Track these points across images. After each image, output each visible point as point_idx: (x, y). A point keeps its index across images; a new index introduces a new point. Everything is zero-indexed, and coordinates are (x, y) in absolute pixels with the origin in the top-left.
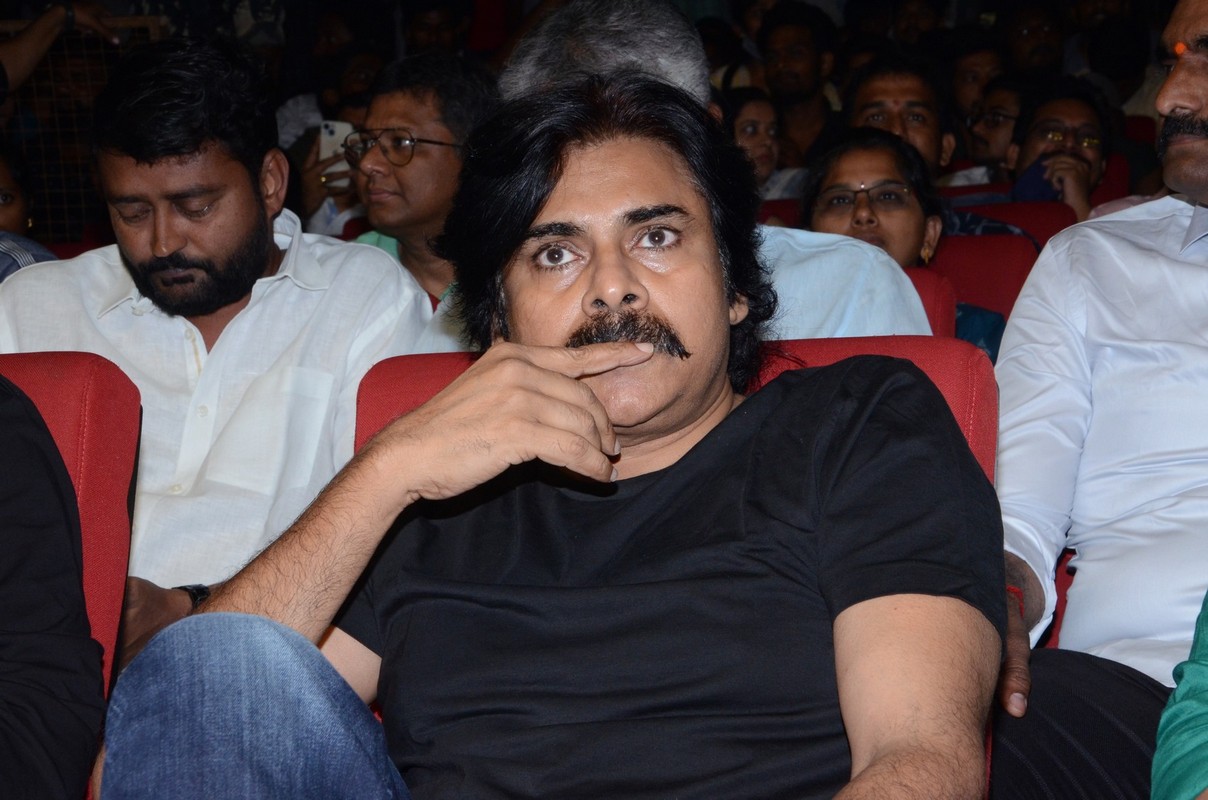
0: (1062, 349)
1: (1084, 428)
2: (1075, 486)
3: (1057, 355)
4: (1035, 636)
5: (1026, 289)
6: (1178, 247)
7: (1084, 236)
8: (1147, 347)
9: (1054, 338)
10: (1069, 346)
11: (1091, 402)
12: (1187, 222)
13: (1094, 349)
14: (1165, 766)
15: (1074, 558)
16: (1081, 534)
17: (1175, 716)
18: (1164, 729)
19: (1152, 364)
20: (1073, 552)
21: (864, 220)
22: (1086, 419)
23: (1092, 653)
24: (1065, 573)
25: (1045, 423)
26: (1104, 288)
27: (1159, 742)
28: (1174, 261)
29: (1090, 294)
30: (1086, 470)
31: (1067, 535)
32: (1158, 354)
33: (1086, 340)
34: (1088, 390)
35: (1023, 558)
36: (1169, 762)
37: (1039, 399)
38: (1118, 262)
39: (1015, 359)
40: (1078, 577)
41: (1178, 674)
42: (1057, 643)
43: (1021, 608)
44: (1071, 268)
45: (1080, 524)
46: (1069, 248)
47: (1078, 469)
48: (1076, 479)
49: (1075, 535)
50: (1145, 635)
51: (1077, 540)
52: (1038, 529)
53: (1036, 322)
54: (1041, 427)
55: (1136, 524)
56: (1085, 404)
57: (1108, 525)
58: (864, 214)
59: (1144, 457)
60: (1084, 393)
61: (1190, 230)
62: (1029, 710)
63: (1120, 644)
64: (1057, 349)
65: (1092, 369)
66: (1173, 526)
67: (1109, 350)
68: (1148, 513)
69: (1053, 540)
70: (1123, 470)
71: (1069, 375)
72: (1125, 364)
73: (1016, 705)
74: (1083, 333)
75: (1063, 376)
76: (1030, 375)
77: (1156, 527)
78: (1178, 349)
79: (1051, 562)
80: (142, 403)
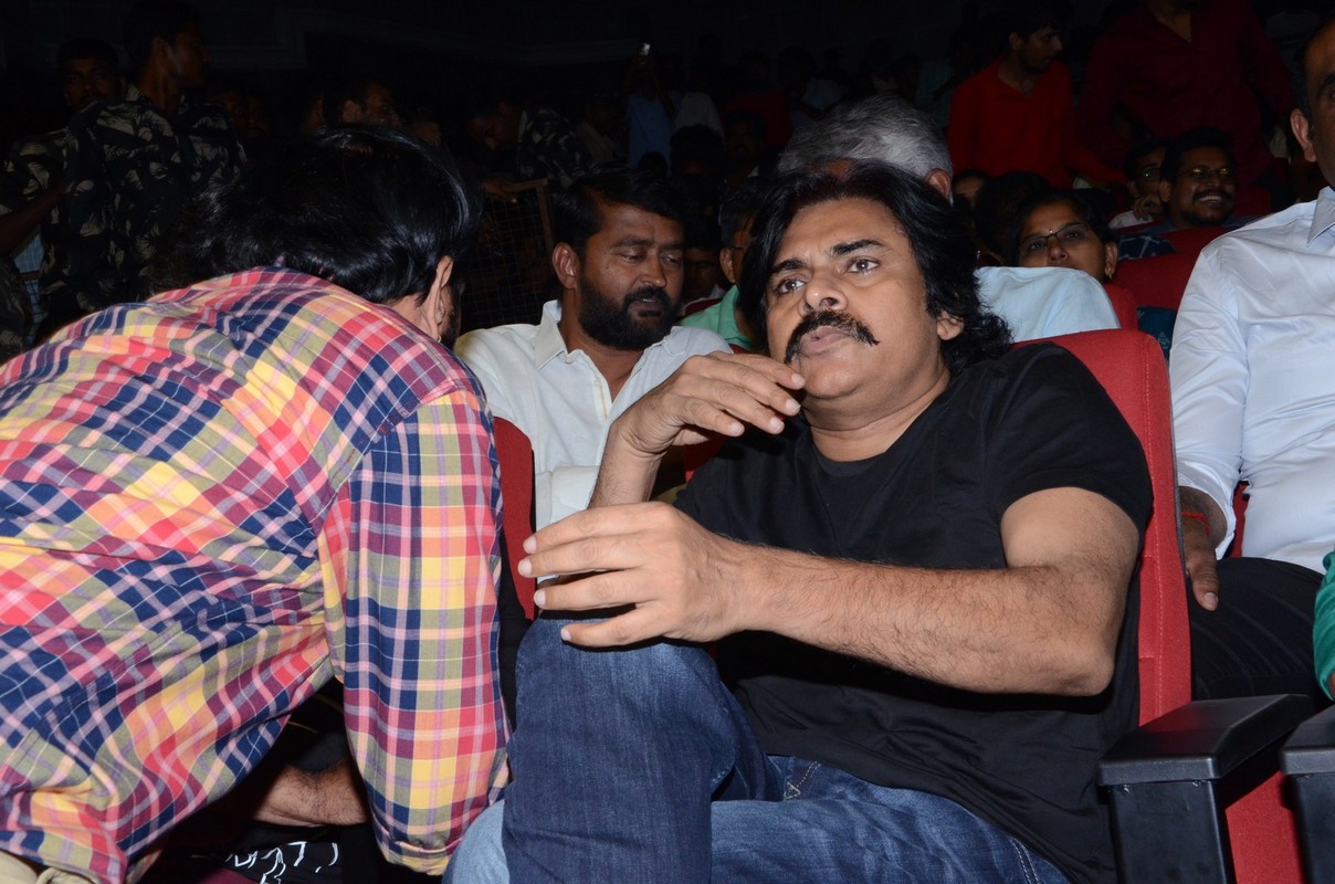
0: (1221, 331)
1: (1245, 388)
2: (1242, 433)
3: (1216, 335)
4: (1220, 551)
5: (1189, 289)
6: (1305, 241)
7: (1229, 244)
8: (1287, 321)
9: (1214, 324)
10: (1226, 328)
11: (1248, 368)
12: (1309, 224)
13: (1246, 328)
14: (1323, 634)
15: (1248, 487)
16: (1250, 469)
17: (1328, 595)
18: (1320, 604)
19: (1292, 333)
20: (1246, 483)
21: (1057, 257)
22: (1246, 383)
23: (1267, 557)
24: (1241, 499)
25: (1213, 388)
26: (1250, 281)
27: (1317, 616)
28: (1301, 253)
29: (1238, 287)
30: (1249, 421)
31: (1240, 471)
32: (1297, 326)
33: (1239, 322)
34: (1244, 358)
35: (1206, 492)
36: (1325, 631)
37: (1205, 372)
38: (1257, 259)
39: (1185, 343)
40: (1251, 502)
41: (1327, 563)
42: (1241, 553)
43: (1207, 529)
44: (1221, 269)
45: (1248, 461)
46: (1218, 254)
47: (1243, 420)
48: (1242, 427)
49: (1245, 471)
50: (1305, 540)
51: (1248, 473)
52: (1215, 469)
53: (1199, 314)
54: (1212, 391)
55: (1292, 456)
56: (1244, 370)
57: (1271, 459)
58: (1056, 252)
59: (1294, 404)
60: (1243, 363)
61: (1312, 229)
62: (1220, 605)
63: (1288, 548)
64: (1216, 331)
65: (1246, 343)
66: (1319, 454)
67: (1258, 327)
68: (1302, 445)
69: (1229, 476)
70: (1278, 416)
71: (1228, 349)
72: (1272, 336)
73: (1208, 601)
74: (1236, 316)
75: (1224, 351)
76: (1198, 353)
77: (1307, 455)
78: (1311, 319)
79: (1229, 493)
80: (533, 448)
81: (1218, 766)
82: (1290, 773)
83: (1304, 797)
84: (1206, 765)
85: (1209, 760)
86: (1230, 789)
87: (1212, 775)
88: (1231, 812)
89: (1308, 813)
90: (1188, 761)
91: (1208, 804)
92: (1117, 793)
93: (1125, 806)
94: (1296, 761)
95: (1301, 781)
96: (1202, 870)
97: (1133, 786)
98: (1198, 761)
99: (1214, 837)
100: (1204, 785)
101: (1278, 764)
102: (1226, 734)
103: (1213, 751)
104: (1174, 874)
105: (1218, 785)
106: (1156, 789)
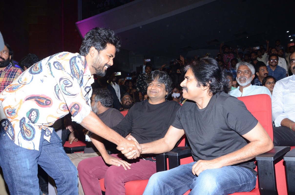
81: (274, 159)
82: (285, 160)
83: (287, 164)
84: (272, 158)
85: (273, 158)
87: (273, 160)
88: (275, 165)
89: (287, 167)
90: (269, 158)
91: (272, 164)
92: (258, 161)
93: (259, 164)
94: (286, 159)
96: (271, 174)
97: (261, 161)
98: (271, 158)
99: (273, 169)
100: (272, 161)
101: (283, 158)
102: (276, 154)
103: (273, 156)
104: (266, 174)
105: (274, 161)
106: (264, 162)
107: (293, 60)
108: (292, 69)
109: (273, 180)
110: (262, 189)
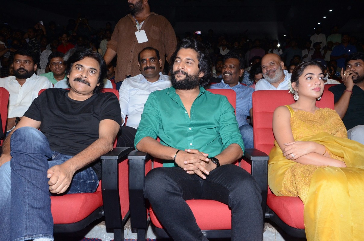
5: (122, 85)
6: (139, 81)
7: (129, 79)
16: (128, 113)
38: (132, 82)
41: (138, 128)
42: (125, 125)
46: (127, 81)
47: (128, 106)
50: (135, 124)
52: (123, 113)
53: (123, 89)
57: (131, 112)
59: (135, 105)
61: (140, 79)
63: (133, 125)
66: (138, 112)
70: (133, 106)
81: (118, 157)
83: (130, 163)
86: (120, 161)
88: (119, 164)
89: (131, 165)
90: (114, 156)
91: (116, 163)
92: (103, 160)
93: (104, 163)
94: (130, 157)
95: (130, 160)
96: (114, 173)
97: (105, 160)
98: (116, 156)
99: (116, 168)
100: (116, 160)
101: (127, 158)
102: (120, 152)
103: (118, 155)
104: (110, 173)
105: (118, 160)
106: (109, 160)
107: (145, 60)
108: (144, 70)
109: (116, 179)
110: (104, 189)
